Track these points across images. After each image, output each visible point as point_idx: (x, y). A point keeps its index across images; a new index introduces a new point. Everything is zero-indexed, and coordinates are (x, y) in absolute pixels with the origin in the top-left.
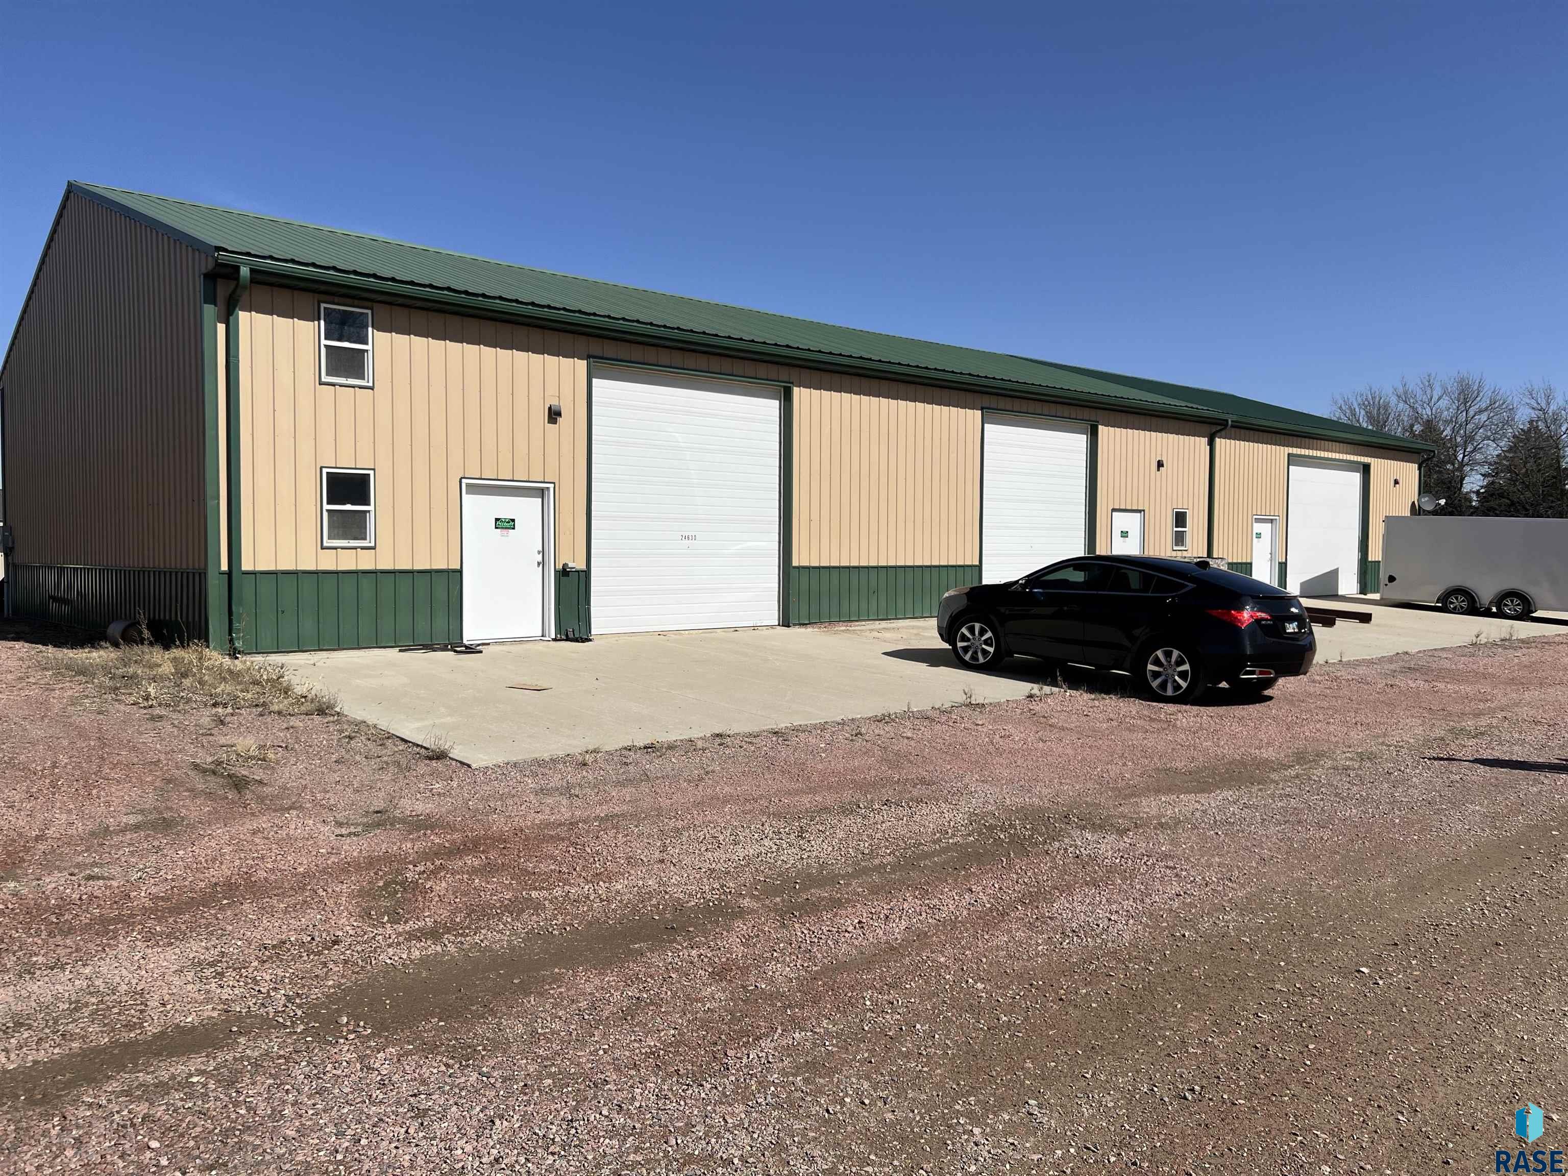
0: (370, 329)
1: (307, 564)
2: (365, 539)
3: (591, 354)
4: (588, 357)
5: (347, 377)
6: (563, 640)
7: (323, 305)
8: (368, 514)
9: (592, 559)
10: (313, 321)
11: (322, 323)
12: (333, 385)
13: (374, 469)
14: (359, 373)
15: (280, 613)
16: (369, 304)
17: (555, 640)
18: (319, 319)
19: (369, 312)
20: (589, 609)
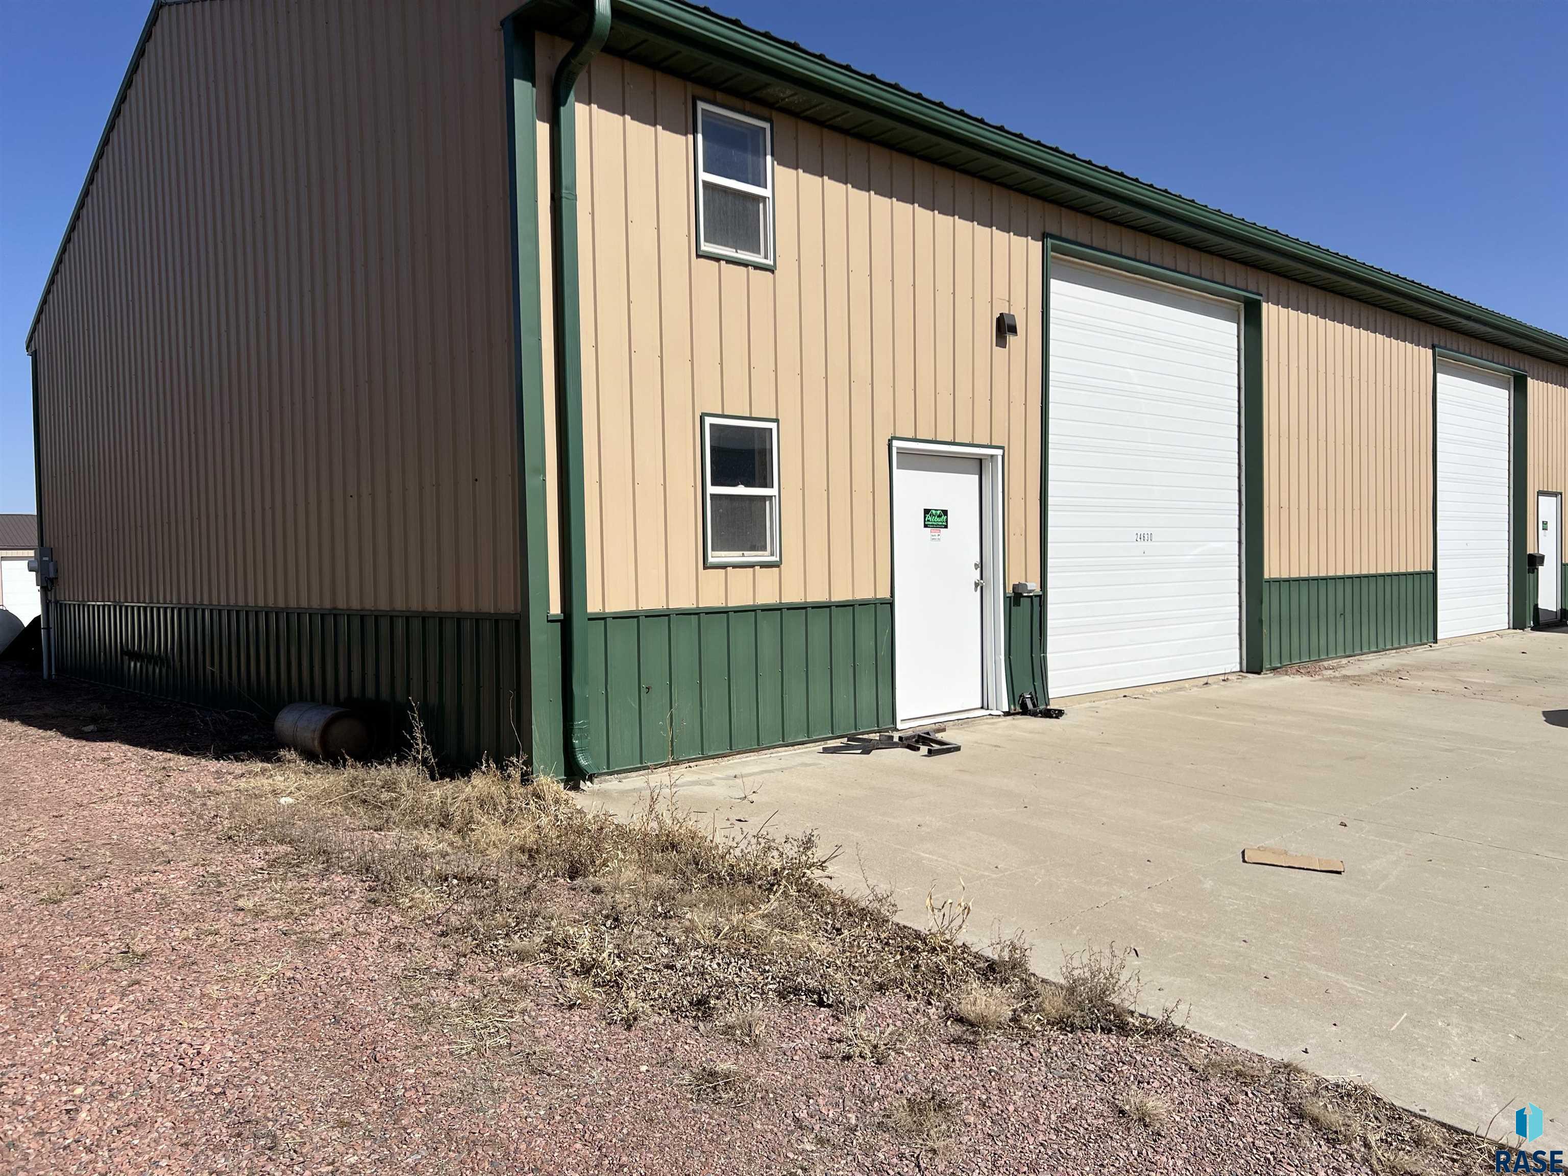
0: (769, 158)
1: (683, 600)
2: (764, 548)
3: (1047, 231)
4: (1043, 237)
5: (737, 248)
6: (1018, 713)
7: (701, 105)
8: (768, 503)
9: (1049, 575)
10: (686, 134)
11: (700, 137)
12: (717, 259)
13: (777, 420)
14: (750, 240)
15: (644, 691)
16: (765, 112)
17: (1007, 714)
18: (695, 132)
19: (767, 126)
20: (1045, 658)
